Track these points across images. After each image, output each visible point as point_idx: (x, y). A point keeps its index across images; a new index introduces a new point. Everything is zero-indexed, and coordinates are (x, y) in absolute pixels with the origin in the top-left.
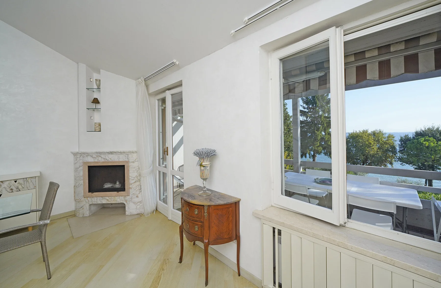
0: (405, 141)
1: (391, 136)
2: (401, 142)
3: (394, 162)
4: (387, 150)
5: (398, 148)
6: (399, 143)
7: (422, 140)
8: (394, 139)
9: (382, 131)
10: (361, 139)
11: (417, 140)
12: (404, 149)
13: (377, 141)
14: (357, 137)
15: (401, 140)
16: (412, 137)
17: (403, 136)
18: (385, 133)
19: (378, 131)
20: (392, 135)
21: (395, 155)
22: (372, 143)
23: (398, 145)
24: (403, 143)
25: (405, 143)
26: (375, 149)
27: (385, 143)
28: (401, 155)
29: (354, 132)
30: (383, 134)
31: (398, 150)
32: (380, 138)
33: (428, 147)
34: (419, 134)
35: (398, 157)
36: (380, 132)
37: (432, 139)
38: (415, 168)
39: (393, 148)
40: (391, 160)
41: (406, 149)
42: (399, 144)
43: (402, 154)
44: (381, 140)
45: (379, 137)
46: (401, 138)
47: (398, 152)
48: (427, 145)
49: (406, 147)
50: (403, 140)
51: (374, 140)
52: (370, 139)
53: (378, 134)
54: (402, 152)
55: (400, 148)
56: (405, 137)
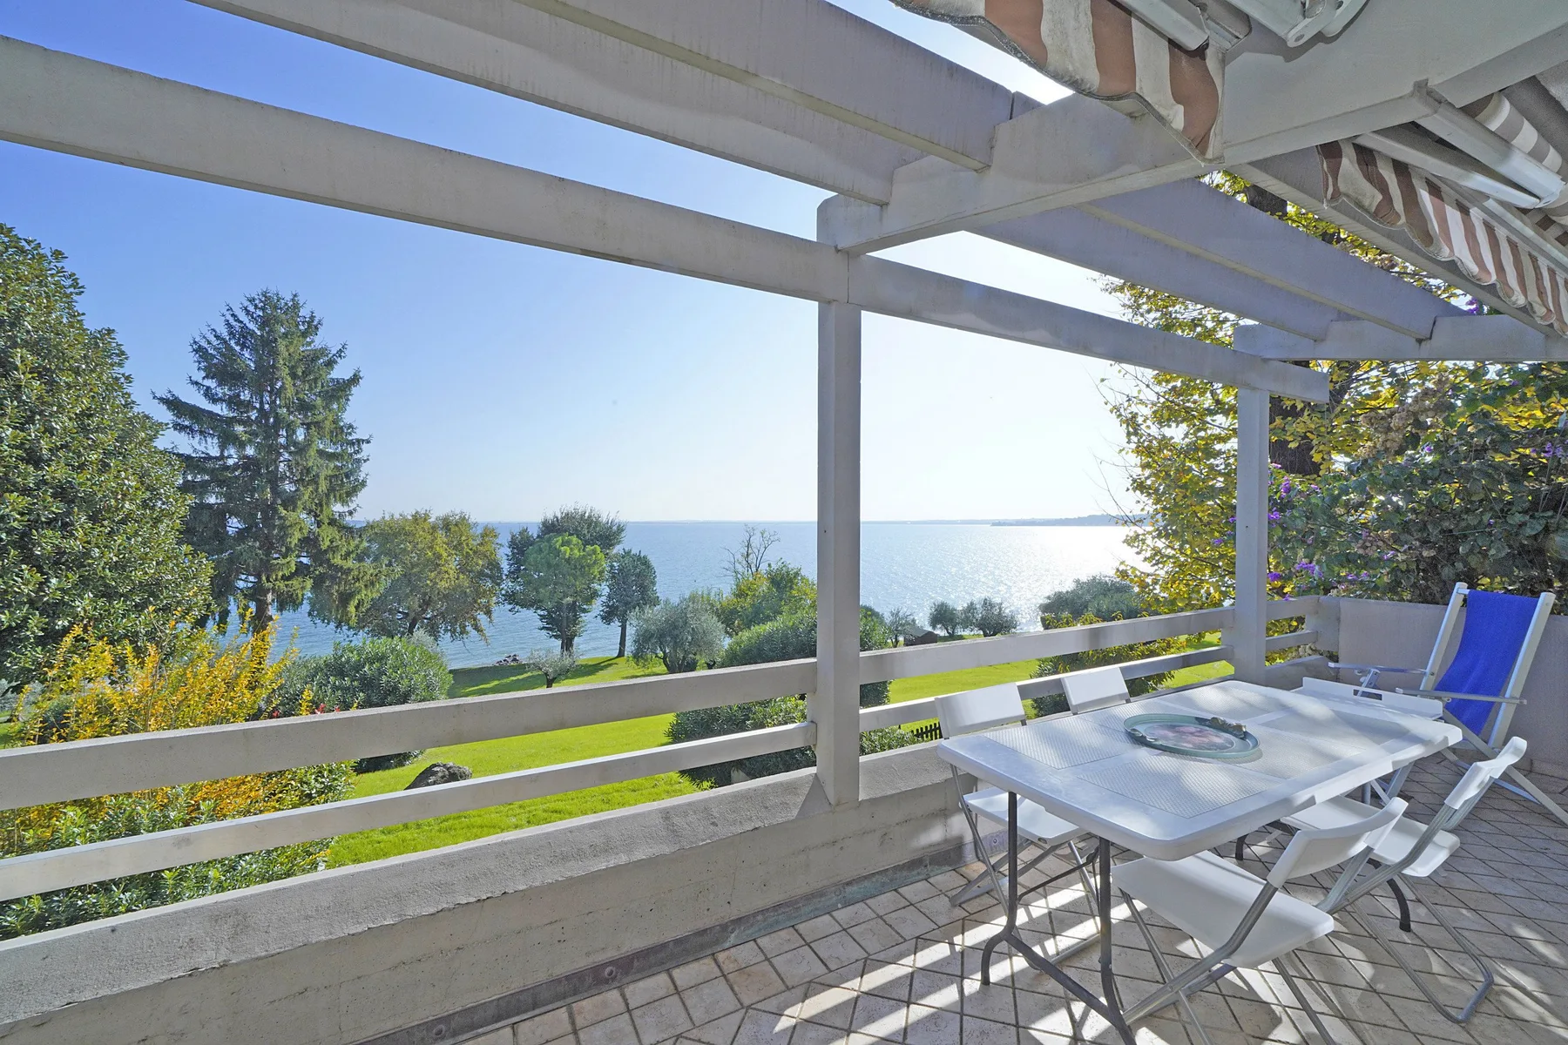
0: (521, 545)
1: (489, 533)
3: (494, 608)
5: (505, 566)
6: (508, 551)
7: (558, 541)
8: (497, 541)
10: (410, 543)
11: (548, 542)
12: (518, 569)
13: (455, 548)
14: (395, 535)
15: (513, 544)
16: (535, 536)
17: (516, 531)
18: (476, 524)
19: (457, 517)
20: (494, 530)
21: (499, 585)
22: (445, 555)
23: (506, 557)
24: (515, 551)
25: (522, 552)
28: (510, 584)
33: (568, 561)
34: (551, 528)
35: (503, 592)
36: (463, 519)
37: (574, 539)
38: (541, 616)
40: (489, 601)
41: (522, 568)
42: (508, 556)
43: (512, 582)
45: (461, 536)
46: (513, 536)
48: (568, 554)
49: (525, 561)
50: (515, 544)
51: (447, 544)
52: (439, 541)
53: (456, 525)
54: (514, 575)
55: (511, 565)
56: (520, 533)
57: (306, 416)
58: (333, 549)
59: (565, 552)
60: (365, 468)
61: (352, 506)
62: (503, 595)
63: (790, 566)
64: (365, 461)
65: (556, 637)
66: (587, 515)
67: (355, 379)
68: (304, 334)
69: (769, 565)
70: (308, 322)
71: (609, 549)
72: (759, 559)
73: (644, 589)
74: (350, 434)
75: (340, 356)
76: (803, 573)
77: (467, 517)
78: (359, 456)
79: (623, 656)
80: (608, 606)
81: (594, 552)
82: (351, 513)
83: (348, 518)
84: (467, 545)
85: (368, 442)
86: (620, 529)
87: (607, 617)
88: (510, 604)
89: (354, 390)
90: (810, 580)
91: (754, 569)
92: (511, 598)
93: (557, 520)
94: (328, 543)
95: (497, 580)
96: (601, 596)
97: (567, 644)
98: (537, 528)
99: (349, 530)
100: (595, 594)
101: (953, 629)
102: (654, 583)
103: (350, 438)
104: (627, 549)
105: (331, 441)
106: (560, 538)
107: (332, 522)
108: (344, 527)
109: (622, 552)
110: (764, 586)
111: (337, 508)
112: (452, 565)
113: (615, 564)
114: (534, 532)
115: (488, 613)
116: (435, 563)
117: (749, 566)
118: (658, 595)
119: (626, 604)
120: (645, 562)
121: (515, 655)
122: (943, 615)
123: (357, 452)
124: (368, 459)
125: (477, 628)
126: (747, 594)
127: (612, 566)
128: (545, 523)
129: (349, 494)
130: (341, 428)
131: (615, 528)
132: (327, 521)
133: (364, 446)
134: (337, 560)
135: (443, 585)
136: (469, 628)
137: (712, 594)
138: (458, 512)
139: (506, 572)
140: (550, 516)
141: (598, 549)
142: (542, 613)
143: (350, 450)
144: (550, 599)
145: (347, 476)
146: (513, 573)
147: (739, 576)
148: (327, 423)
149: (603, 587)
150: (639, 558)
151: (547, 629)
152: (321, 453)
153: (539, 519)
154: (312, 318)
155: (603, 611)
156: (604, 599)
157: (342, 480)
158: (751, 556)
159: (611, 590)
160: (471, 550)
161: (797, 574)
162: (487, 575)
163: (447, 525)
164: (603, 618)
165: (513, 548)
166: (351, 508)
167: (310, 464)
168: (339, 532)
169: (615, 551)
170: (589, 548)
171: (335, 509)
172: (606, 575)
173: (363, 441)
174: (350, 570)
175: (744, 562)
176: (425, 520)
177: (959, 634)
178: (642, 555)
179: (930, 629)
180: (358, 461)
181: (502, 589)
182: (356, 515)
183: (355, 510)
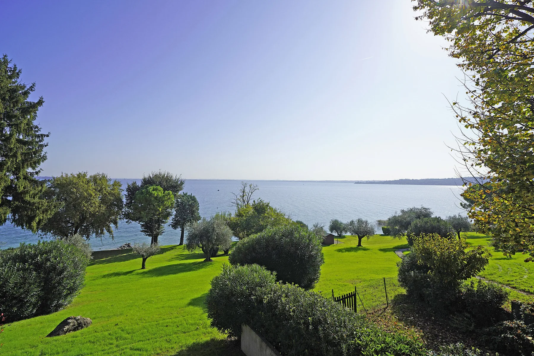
0: (132, 190)
1: (117, 184)
3: (118, 220)
6: (126, 193)
7: (151, 188)
8: (121, 188)
11: (146, 189)
12: (131, 202)
13: (99, 191)
14: (69, 184)
15: (129, 189)
17: (130, 183)
18: (110, 180)
19: (101, 176)
20: (119, 182)
21: (121, 209)
22: (93, 194)
23: (125, 196)
24: (130, 193)
25: (133, 194)
27: (109, 194)
28: (127, 209)
29: (64, 175)
30: (107, 181)
33: (156, 198)
34: (148, 182)
35: (123, 213)
37: (159, 187)
38: (142, 225)
40: (116, 217)
41: (133, 201)
45: (102, 185)
46: (129, 186)
48: (156, 195)
49: (134, 198)
50: (130, 190)
51: (95, 190)
52: (91, 188)
53: (100, 180)
54: (128, 205)
55: (127, 200)
56: (132, 184)
57: (11, 121)
58: (25, 193)
59: (154, 194)
60: (45, 149)
61: (37, 169)
62: (123, 215)
63: (264, 202)
64: (46, 146)
65: (149, 235)
66: (165, 176)
67: (40, 103)
68: (10, 77)
69: (254, 201)
70: (13, 71)
71: (176, 192)
72: (249, 198)
73: (193, 212)
74: (37, 131)
75: (32, 90)
76: (270, 205)
77: (105, 176)
78: (41, 143)
79: (182, 245)
80: (175, 220)
81: (169, 194)
82: (37, 173)
83: (35, 176)
84: (105, 189)
85: (48, 136)
86: (182, 183)
87: (174, 226)
88: (127, 219)
89: (39, 108)
90: (274, 208)
91: (246, 203)
92: (127, 216)
93: (151, 178)
94: (22, 189)
95: (120, 207)
96: (172, 215)
97: (155, 240)
98: (141, 182)
99: (35, 183)
100: (169, 214)
101: (341, 232)
102: (198, 209)
103: (37, 134)
104: (185, 193)
105: (26, 135)
106: (152, 187)
107: (25, 178)
108: (33, 181)
109: (182, 194)
110: (251, 211)
111: (30, 170)
112: (97, 200)
113: (179, 200)
114: (139, 184)
115: (115, 223)
116: (88, 199)
117: (244, 201)
118: (200, 215)
119: (184, 219)
120: (193, 199)
121: (129, 244)
122: (336, 226)
123: (40, 141)
124: (47, 145)
125: (109, 231)
126: (243, 215)
127: (177, 201)
128: (144, 180)
129: (35, 163)
130: (31, 128)
131: (179, 182)
132: (22, 177)
133: (45, 138)
134: (27, 198)
135: (92, 209)
136: (105, 231)
137: (226, 216)
138: (101, 173)
139: (125, 203)
140: (147, 176)
141: (171, 192)
142: (142, 223)
143: (37, 140)
144: (147, 216)
145: (35, 154)
146: (128, 204)
147: (239, 206)
148: (23, 125)
149: (173, 211)
150: (191, 197)
151: (145, 231)
152: (19, 141)
153: (142, 178)
154: (15, 68)
155: (172, 222)
156: (173, 217)
157: (32, 156)
158: (245, 197)
159: (177, 212)
160: (107, 192)
161: (267, 206)
162: (115, 205)
163: (95, 179)
164: (173, 226)
165: (129, 192)
166: (37, 170)
167: (12, 146)
168: (30, 183)
169: (179, 193)
170: (166, 192)
171: (28, 171)
172: (174, 205)
173: (45, 135)
174: (34, 203)
175: (242, 199)
176: (84, 177)
177: (344, 235)
178: (192, 195)
179: (330, 233)
180: (42, 146)
181: (123, 212)
182: (40, 175)
183: (39, 171)
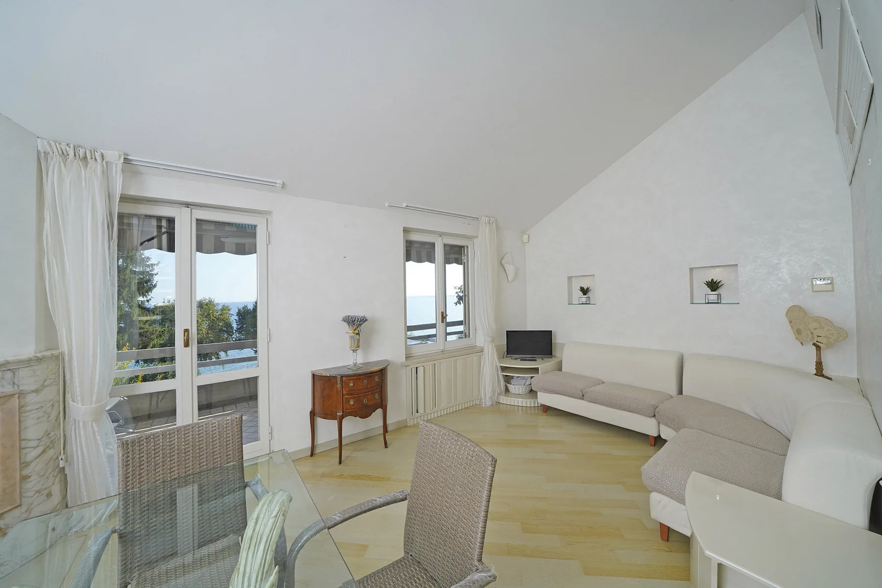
0: (243, 314)
1: (225, 309)
2: (239, 316)
4: (221, 330)
6: (237, 318)
8: (230, 312)
9: (213, 300)
12: (242, 327)
13: (206, 317)
15: (239, 314)
16: (252, 309)
17: (241, 307)
18: (218, 304)
20: (228, 307)
21: (231, 335)
25: (244, 318)
26: (204, 330)
27: (217, 319)
28: (238, 335)
30: (214, 306)
31: (235, 329)
32: (211, 312)
36: (211, 301)
39: (229, 325)
41: (245, 326)
42: (236, 320)
44: (213, 315)
45: (209, 310)
46: (239, 310)
47: (234, 332)
49: (245, 323)
53: (207, 305)
55: (238, 325)
56: (243, 308)
60: (155, 278)
61: (149, 297)
64: (156, 274)
78: (152, 272)
82: (148, 301)
83: (146, 303)
85: (157, 265)
95: (230, 333)
98: (252, 305)
99: (147, 310)
108: (144, 309)
111: (140, 299)
129: (147, 292)
133: (155, 267)
138: (207, 298)
145: (146, 283)
146: (238, 329)
162: (224, 331)
166: (148, 299)
173: (154, 264)
181: (233, 338)
182: (151, 302)
183: (150, 299)
